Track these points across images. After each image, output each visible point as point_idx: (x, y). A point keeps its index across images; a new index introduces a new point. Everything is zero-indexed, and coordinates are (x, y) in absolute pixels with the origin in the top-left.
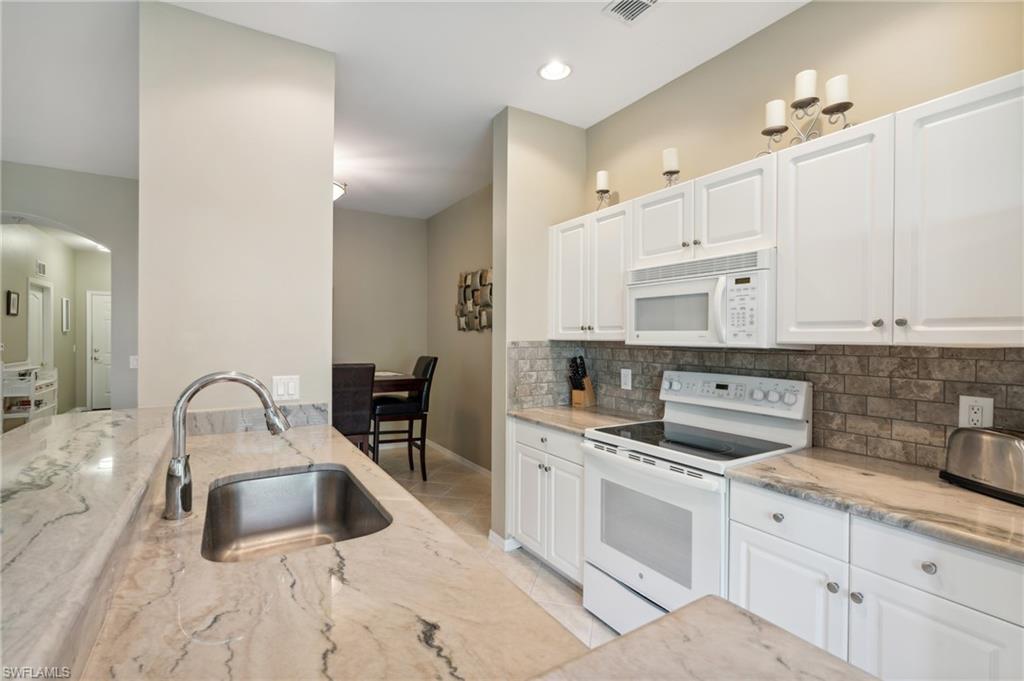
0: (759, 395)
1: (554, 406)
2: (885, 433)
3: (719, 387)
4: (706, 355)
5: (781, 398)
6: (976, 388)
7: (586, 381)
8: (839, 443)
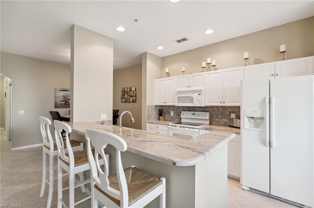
0: (201, 115)
1: (156, 120)
2: (221, 121)
3: (193, 114)
4: (190, 108)
5: (205, 115)
6: (233, 112)
7: (163, 114)
8: (214, 123)
